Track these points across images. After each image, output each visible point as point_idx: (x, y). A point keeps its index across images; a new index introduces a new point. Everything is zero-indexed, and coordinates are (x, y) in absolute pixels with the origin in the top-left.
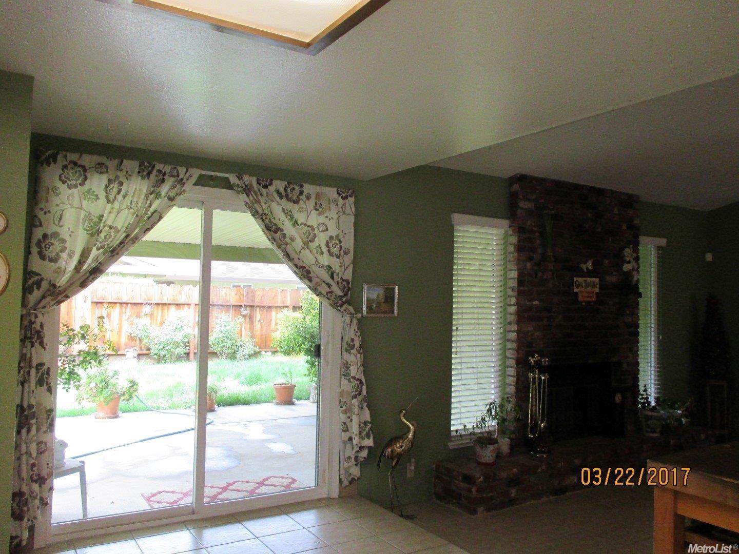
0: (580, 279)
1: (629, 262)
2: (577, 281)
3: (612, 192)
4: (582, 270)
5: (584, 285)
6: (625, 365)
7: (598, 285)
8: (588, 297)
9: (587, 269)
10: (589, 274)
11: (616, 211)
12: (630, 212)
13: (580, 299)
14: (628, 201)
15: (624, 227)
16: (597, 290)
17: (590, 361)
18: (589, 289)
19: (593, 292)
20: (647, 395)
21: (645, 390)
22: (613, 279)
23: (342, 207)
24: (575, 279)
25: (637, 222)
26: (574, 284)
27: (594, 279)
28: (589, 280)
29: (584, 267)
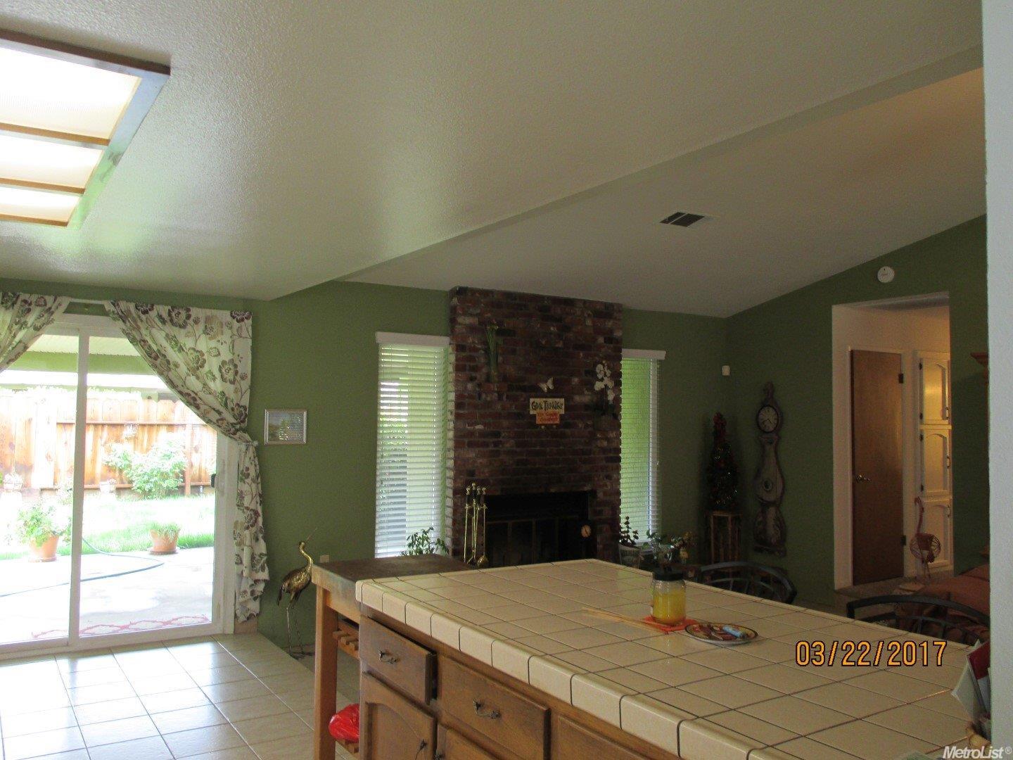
0: (538, 400)
1: (602, 380)
2: (534, 402)
3: (585, 302)
4: (540, 390)
5: (543, 406)
6: (600, 495)
7: (563, 407)
8: (549, 420)
9: (548, 388)
10: (550, 393)
11: (589, 322)
12: (609, 324)
13: (538, 422)
14: (606, 311)
15: (601, 340)
16: (562, 412)
17: (553, 490)
18: (551, 411)
19: (555, 414)
20: (628, 527)
21: (627, 523)
22: (585, 398)
23: (238, 331)
24: (532, 400)
25: (618, 334)
26: (531, 406)
27: (558, 400)
28: (550, 400)
29: (544, 387)
